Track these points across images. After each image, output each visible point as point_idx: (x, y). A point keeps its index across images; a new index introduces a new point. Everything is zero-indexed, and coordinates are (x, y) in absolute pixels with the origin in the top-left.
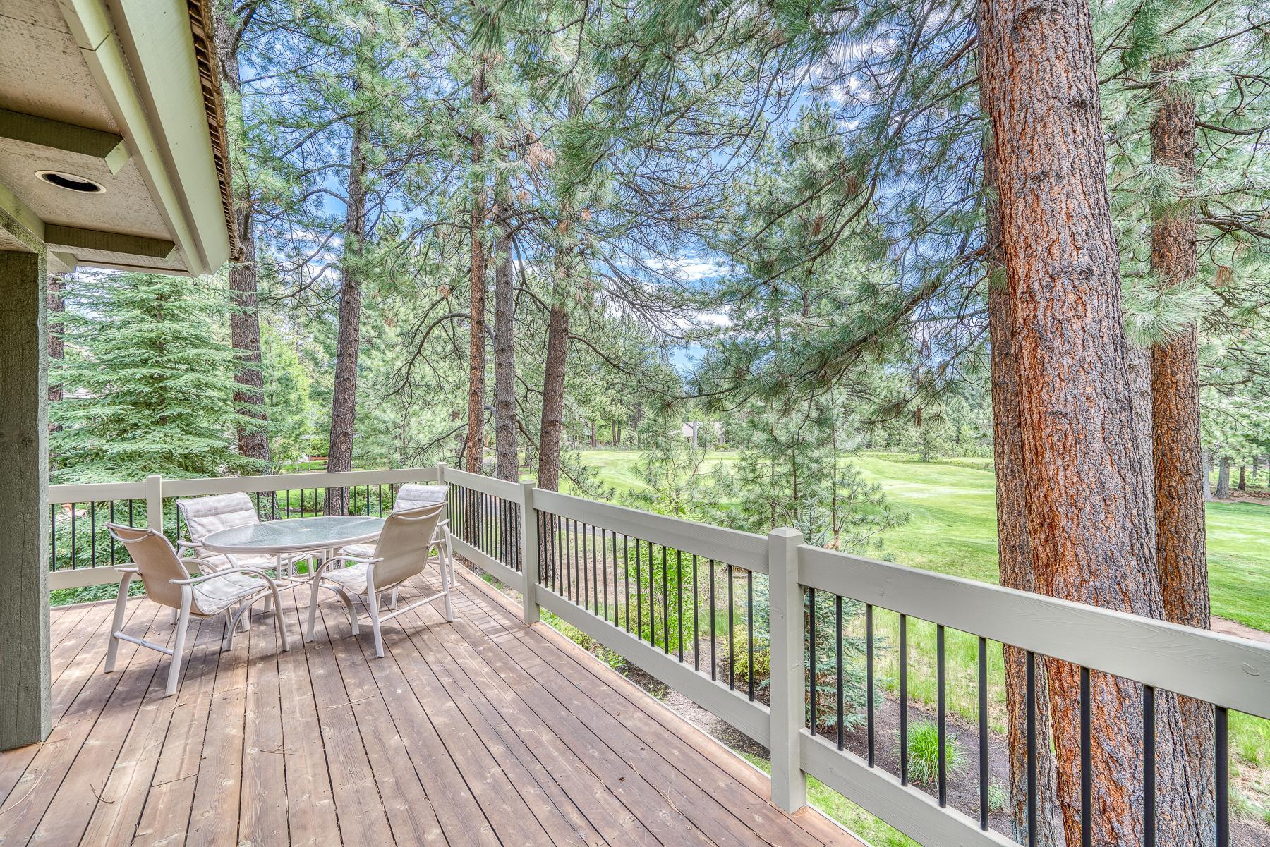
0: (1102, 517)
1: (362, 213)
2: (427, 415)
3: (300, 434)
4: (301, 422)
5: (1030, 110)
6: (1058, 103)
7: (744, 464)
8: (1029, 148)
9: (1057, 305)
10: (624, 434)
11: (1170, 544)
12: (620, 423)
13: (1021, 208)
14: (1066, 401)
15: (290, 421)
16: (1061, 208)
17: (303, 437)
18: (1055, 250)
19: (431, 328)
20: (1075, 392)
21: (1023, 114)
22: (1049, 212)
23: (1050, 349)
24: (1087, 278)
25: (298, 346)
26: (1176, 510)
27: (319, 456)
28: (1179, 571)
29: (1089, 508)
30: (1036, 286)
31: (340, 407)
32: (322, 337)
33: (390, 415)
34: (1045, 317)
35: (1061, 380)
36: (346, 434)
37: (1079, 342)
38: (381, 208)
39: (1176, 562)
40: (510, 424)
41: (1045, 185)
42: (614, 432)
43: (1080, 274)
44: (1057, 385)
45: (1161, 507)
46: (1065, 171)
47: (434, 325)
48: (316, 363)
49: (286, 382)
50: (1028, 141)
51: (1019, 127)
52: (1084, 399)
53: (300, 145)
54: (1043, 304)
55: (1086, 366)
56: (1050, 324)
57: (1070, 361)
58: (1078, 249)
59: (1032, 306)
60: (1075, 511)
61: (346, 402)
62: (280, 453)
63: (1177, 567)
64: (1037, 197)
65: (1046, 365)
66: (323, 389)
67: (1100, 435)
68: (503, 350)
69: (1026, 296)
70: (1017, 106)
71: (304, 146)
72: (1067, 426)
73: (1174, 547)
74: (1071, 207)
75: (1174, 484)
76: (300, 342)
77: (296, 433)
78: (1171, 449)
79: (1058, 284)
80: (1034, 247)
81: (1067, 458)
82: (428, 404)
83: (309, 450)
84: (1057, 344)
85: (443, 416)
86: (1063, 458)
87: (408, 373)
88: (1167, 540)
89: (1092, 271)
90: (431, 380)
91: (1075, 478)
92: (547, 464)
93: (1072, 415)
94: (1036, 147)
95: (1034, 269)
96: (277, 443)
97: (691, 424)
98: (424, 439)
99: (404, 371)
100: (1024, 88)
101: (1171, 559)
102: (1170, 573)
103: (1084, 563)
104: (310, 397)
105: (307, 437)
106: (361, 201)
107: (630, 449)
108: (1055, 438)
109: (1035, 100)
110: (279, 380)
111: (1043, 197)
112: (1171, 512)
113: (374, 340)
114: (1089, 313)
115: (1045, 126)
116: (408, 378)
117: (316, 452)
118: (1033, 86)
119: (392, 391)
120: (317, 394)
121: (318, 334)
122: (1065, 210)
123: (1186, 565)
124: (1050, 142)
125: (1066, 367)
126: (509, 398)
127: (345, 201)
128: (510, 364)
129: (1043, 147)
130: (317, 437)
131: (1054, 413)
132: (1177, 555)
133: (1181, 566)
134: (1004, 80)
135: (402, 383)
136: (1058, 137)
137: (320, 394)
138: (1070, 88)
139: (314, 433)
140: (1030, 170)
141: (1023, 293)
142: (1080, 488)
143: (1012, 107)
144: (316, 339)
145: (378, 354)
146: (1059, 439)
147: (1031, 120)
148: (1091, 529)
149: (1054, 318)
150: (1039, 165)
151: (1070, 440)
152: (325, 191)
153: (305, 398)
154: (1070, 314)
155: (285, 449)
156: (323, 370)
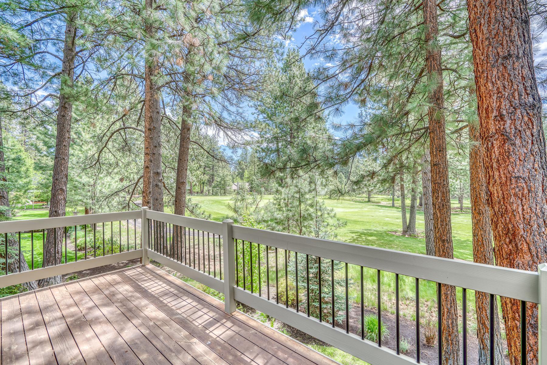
0: (543, 230)
1: (73, 67)
2: (109, 179)
3: (27, 190)
4: (28, 183)
5: (501, 23)
6: (516, 20)
7: (275, 202)
8: (501, 42)
9: (518, 123)
10: (206, 188)
11: (479, 233)
12: (203, 183)
13: (495, 73)
14: (524, 171)
15: (21, 182)
16: (519, 74)
17: (28, 191)
18: (516, 94)
19: (113, 134)
20: (528, 166)
21: (497, 25)
22: (512, 75)
23: (514, 144)
24: (533, 109)
25: (25, 142)
26: (482, 219)
27: (39, 201)
28: (483, 244)
29: (536, 226)
30: (504, 112)
31: (58, 174)
32: (42, 137)
33: (85, 179)
34: (511, 129)
35: (520, 160)
36: (62, 190)
37: (530, 141)
38: (84, 67)
39: (482, 240)
40: (160, 184)
41: (510, 62)
42: (201, 187)
43: (530, 107)
44: (518, 163)
45: (475, 218)
46: (520, 55)
47: (115, 132)
48: (39, 151)
49: (18, 160)
50: (500, 38)
51: (494, 32)
52: (533, 170)
53: (30, 25)
54: (509, 122)
55: (534, 153)
56: (513, 132)
57: (525, 151)
58: (528, 94)
59: (502, 123)
60: (529, 227)
61: (62, 171)
62: (14, 200)
63: (483, 243)
64: (505, 67)
65: (511, 153)
66: (42, 165)
67: (541, 188)
68: (156, 147)
69: (499, 118)
70: (493, 21)
71: (33, 25)
72: (524, 184)
73: (481, 234)
74: (524, 73)
75: (481, 208)
76: (26, 140)
77: (25, 188)
78: (480, 194)
79: (518, 111)
80: (503, 93)
81: (524, 200)
82: (109, 174)
83: (33, 198)
84: (518, 142)
85: (116, 180)
86: (522, 200)
87: (99, 157)
88: (478, 231)
89: (535, 106)
90: (113, 160)
91: (529, 210)
92: (179, 203)
93: (527, 178)
94: (505, 42)
95: (503, 104)
96: (12, 195)
97: (236, 184)
98: (106, 191)
99: (96, 156)
100: (498, 11)
101: (480, 239)
102: (480, 245)
103: (534, 253)
104: (35, 169)
105: (32, 191)
106: (72, 60)
107: (208, 195)
108: (517, 190)
109: (505, 18)
110: (14, 160)
111: (509, 67)
112: (480, 220)
113: (76, 140)
114: (535, 127)
115: (510, 31)
116: (98, 160)
117: (37, 199)
118: (504, 11)
119: (88, 166)
120: (39, 167)
121: (39, 135)
122: (521, 74)
123: (486, 242)
124: (513, 39)
125: (523, 154)
126: (159, 171)
127: (61, 59)
128: (159, 154)
129: (509, 42)
130: (38, 191)
131: (516, 177)
132: (482, 238)
133: (484, 242)
134: (484, 8)
135: (94, 162)
136: (517, 37)
137: (41, 168)
138: (522, 14)
139: (36, 189)
140: (501, 54)
141: (496, 116)
142: (532, 215)
143: (489, 22)
144: (38, 138)
145: (78, 147)
146: (520, 190)
147: (502, 28)
148: (538, 236)
149: (516, 129)
150: (506, 51)
151: (526, 191)
152: (48, 53)
153: (31, 170)
154: (524, 127)
155: (17, 198)
156: (42, 155)
